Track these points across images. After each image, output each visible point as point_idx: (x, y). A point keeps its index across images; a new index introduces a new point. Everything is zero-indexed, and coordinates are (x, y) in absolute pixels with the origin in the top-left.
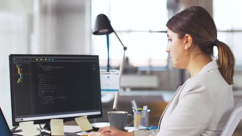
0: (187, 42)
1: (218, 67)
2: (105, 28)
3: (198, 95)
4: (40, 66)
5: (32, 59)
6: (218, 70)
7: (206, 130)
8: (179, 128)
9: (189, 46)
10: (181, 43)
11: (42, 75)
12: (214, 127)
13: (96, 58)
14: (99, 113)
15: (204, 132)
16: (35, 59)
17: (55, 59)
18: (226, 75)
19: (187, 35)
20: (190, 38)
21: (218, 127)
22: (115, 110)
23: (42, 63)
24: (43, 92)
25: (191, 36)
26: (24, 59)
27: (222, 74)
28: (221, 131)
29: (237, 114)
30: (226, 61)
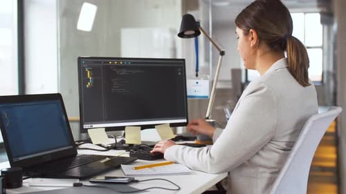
0: (253, 38)
2: (190, 30)
4: (114, 70)
5: (105, 62)
7: (271, 140)
9: (254, 43)
11: (116, 79)
13: (182, 62)
14: (185, 121)
16: (108, 62)
17: (132, 63)
18: (297, 76)
19: (251, 30)
20: (254, 34)
22: (207, 118)
23: (117, 66)
25: (256, 31)
26: (95, 62)
29: (314, 122)
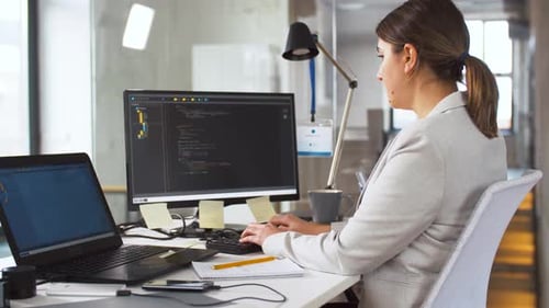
0: (408, 58)
1: (463, 104)
3: (415, 156)
4: (181, 111)
5: (166, 99)
6: (463, 109)
7: (434, 223)
8: (385, 218)
9: (412, 66)
10: (398, 61)
12: (450, 218)
13: (289, 98)
14: (293, 192)
15: (430, 227)
16: (172, 99)
17: (210, 100)
18: (479, 118)
19: (407, 45)
20: (412, 51)
21: (460, 219)
22: (330, 188)
23: (185, 105)
24: (187, 154)
25: (415, 46)
26: (152, 99)
27: (472, 116)
28: (463, 226)
29: (494, 194)
30: (478, 93)
